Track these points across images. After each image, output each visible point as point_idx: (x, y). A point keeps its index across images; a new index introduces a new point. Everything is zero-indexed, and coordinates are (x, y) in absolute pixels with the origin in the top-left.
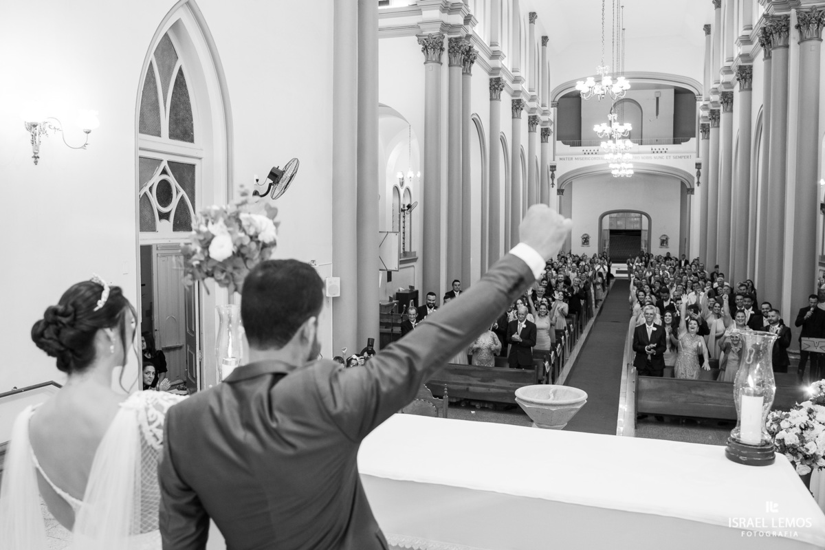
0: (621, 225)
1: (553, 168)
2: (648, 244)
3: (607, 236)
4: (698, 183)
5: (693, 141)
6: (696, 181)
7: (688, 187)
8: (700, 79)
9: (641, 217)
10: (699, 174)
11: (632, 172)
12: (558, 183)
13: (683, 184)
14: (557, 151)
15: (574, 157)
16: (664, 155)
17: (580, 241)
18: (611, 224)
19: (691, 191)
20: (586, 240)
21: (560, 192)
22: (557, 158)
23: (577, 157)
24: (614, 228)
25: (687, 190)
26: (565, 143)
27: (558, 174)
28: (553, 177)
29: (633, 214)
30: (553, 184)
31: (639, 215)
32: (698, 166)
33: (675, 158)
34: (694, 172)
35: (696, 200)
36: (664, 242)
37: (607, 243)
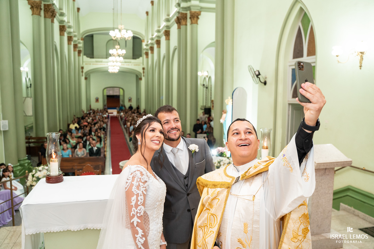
0: (111, 93)
1: (82, 68)
2: (123, 101)
3: (106, 98)
4: (144, 76)
5: (141, 58)
6: (143, 75)
7: (139, 77)
8: (143, 33)
9: (119, 90)
10: (144, 72)
11: (118, 71)
12: (85, 75)
13: (137, 76)
14: (84, 60)
15: (92, 63)
16: (130, 64)
17: (94, 100)
18: (107, 93)
19: (141, 79)
20: (97, 100)
21: (86, 78)
22: (84, 63)
23: (93, 63)
24: (108, 94)
25: (139, 79)
26: (87, 57)
27: (85, 70)
28: (82, 72)
29: (116, 89)
30: (82, 75)
31: (118, 89)
32: (144, 69)
33: (134, 65)
34: (141, 71)
35: (143, 83)
36: (130, 100)
37: (106, 101)
